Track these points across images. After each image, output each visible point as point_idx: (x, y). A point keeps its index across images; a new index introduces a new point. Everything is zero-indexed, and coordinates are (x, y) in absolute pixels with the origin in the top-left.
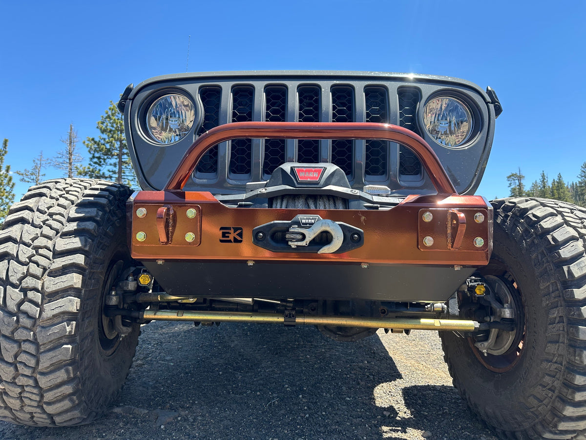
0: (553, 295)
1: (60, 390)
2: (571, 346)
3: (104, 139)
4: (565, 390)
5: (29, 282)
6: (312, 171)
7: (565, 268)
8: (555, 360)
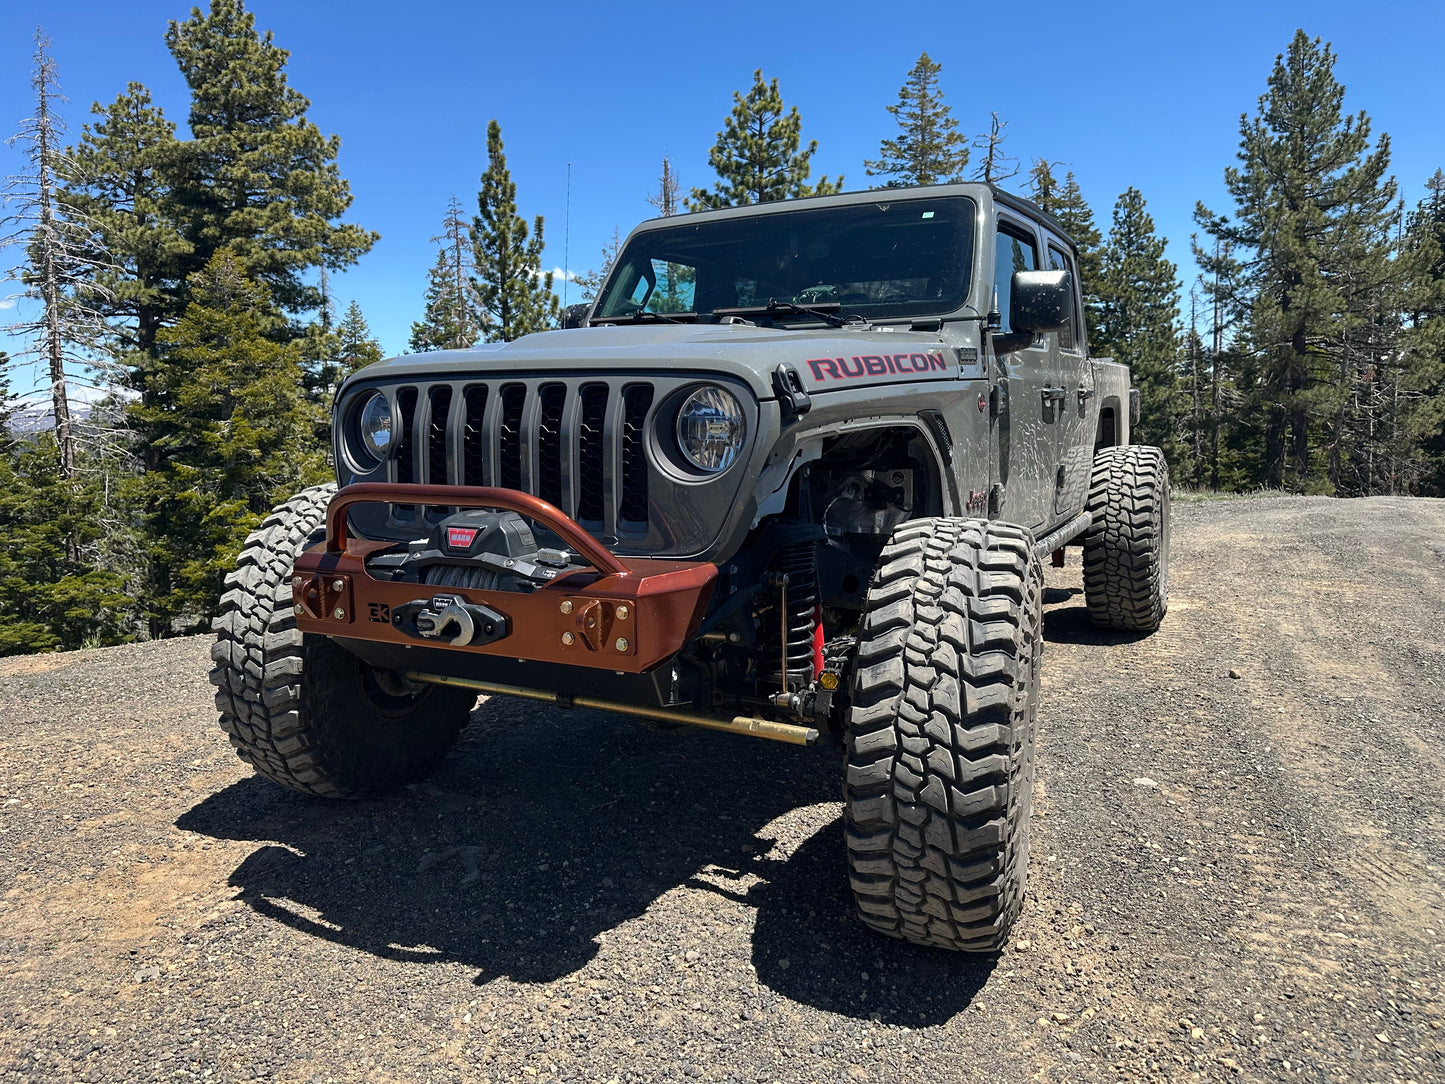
3: (726, 190)
6: (465, 533)
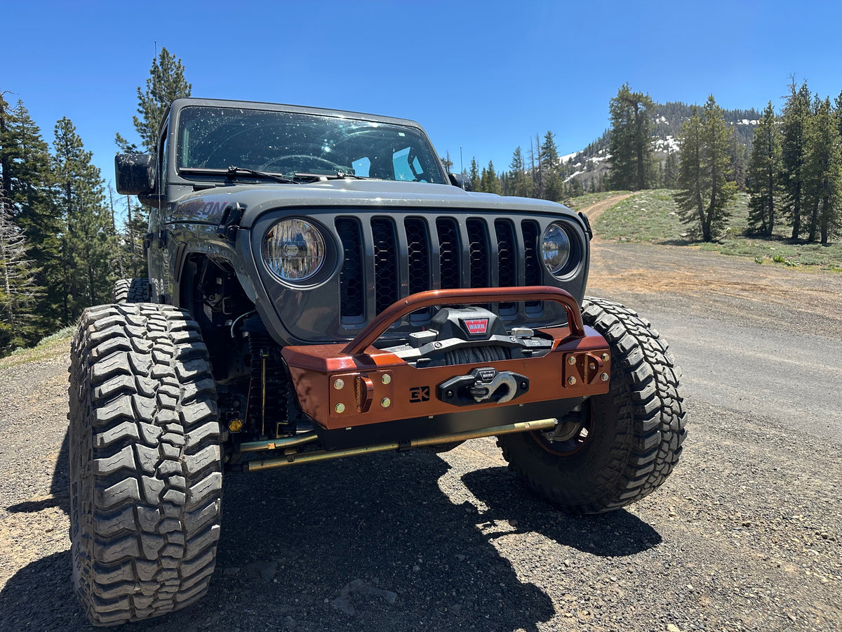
0: (623, 395)
1: (203, 573)
2: (636, 436)
4: (630, 470)
5: (168, 466)
6: (479, 323)
7: (633, 374)
8: (622, 447)
